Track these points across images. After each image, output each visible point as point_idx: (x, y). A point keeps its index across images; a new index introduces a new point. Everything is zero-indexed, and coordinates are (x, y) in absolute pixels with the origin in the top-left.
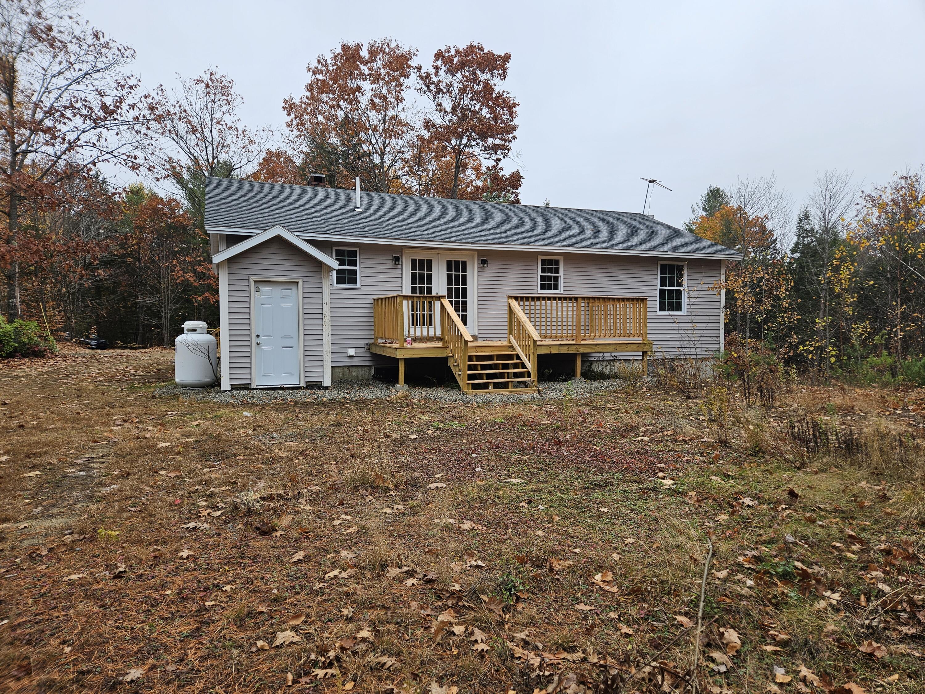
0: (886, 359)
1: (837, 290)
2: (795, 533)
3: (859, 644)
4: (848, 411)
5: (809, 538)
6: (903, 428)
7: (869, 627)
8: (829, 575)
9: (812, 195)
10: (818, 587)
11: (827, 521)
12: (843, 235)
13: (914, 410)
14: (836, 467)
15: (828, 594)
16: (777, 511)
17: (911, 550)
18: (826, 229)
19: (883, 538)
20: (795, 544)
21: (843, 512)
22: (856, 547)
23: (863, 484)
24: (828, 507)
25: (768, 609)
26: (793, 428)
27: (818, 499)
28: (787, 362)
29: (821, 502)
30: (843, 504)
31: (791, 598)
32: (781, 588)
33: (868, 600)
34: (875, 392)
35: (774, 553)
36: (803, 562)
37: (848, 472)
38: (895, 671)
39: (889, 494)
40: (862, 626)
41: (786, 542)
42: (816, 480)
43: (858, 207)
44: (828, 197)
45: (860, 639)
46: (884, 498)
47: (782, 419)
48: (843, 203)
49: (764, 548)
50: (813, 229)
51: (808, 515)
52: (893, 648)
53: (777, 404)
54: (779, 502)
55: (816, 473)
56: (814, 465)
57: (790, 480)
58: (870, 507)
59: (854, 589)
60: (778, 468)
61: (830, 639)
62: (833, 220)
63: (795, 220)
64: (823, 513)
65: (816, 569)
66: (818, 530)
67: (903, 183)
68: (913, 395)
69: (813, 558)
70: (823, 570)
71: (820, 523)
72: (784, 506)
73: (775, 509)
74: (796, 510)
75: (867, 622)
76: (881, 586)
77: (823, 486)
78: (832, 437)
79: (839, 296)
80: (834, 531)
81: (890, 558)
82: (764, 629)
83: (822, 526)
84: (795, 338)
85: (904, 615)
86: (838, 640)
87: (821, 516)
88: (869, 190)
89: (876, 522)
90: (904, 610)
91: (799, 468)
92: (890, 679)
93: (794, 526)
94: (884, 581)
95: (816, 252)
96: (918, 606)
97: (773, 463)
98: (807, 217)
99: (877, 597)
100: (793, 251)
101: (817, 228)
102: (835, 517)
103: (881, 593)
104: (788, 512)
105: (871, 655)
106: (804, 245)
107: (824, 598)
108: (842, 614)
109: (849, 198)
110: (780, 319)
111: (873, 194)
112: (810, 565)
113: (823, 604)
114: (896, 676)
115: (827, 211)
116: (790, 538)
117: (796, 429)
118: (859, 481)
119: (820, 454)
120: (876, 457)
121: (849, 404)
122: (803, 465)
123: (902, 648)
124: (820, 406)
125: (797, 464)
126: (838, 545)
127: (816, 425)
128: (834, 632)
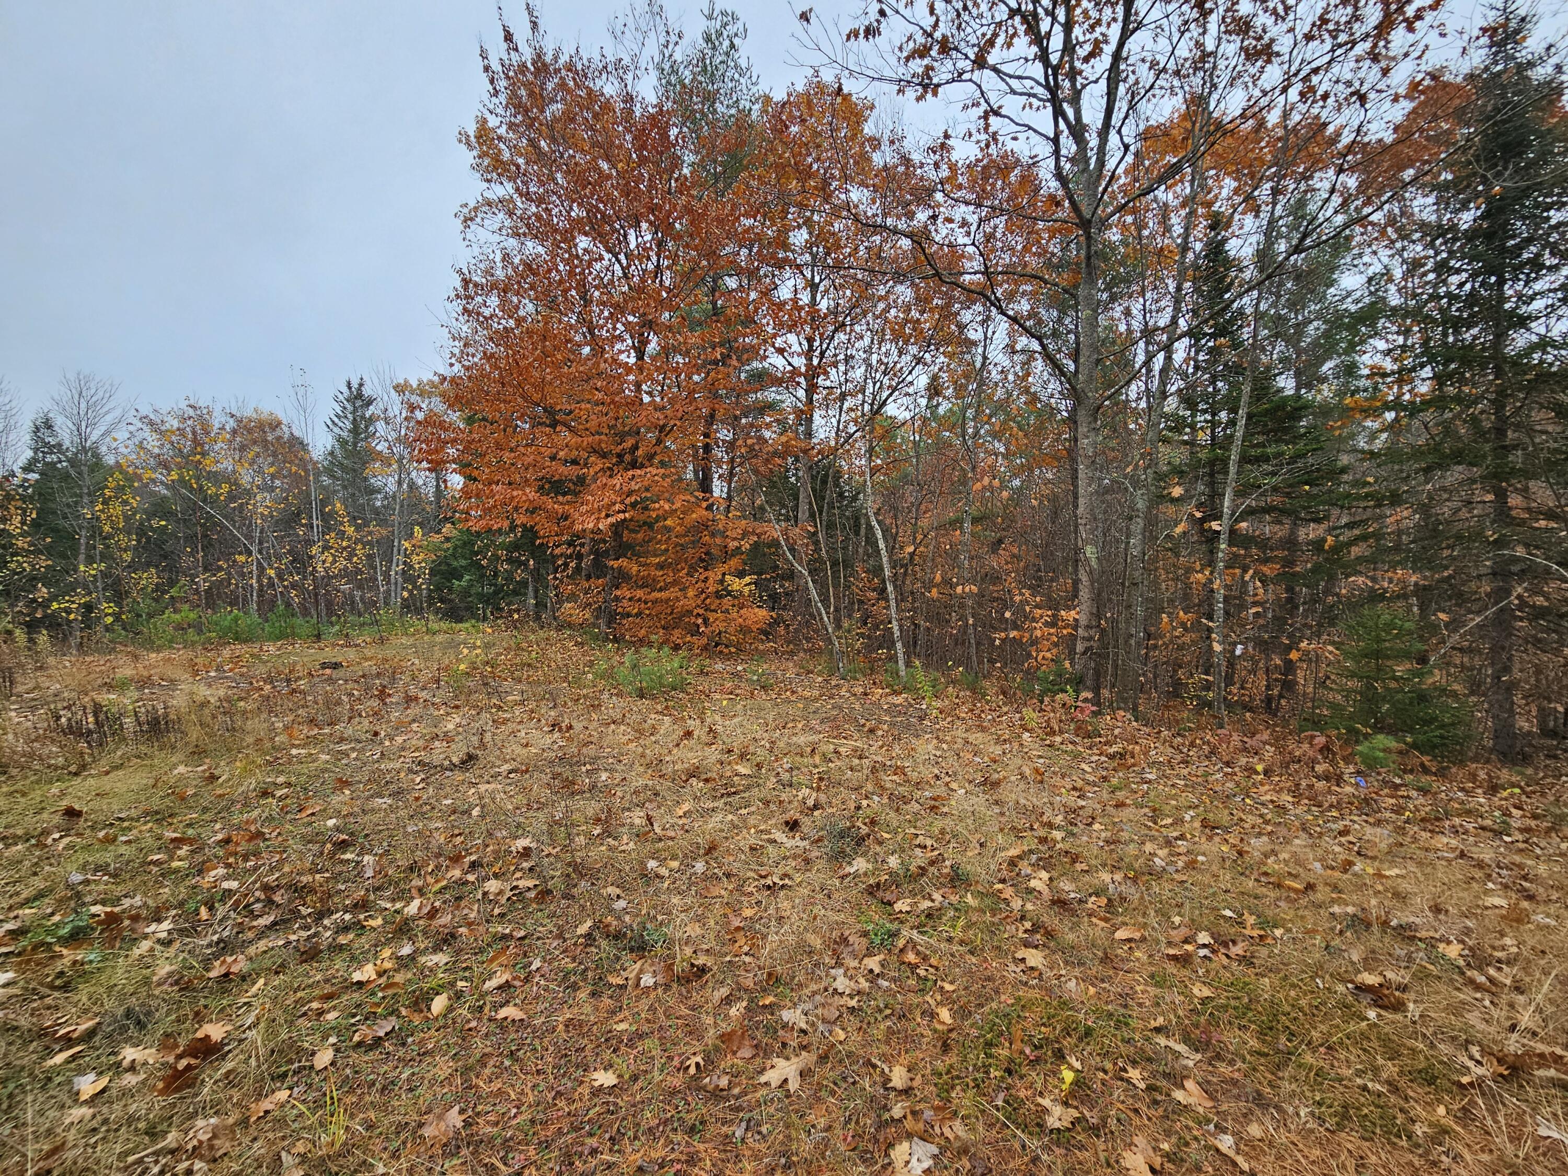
0: (187, 614)
1: (107, 528)
2: (83, 868)
3: (208, 970)
4: (144, 683)
5: (108, 865)
6: (221, 693)
7: (220, 940)
8: (150, 902)
9: (57, 397)
10: (136, 926)
11: (135, 832)
12: (110, 460)
13: (231, 670)
14: (139, 757)
15: (153, 927)
16: (46, 846)
17: (253, 828)
18: (84, 447)
19: (218, 826)
20: (87, 882)
21: (157, 813)
22: (184, 851)
23: (181, 769)
24: (134, 813)
25: (48, 1001)
26: (58, 718)
27: (115, 807)
28: (32, 627)
29: (121, 810)
30: (156, 803)
31: (91, 962)
32: (69, 955)
33: (211, 908)
34: (181, 655)
35: (49, 911)
36: (103, 903)
37: (159, 758)
38: (258, 975)
39: (216, 773)
40: (209, 945)
41: (68, 886)
42: (106, 783)
43: (131, 428)
44: (83, 406)
45: (207, 964)
46: (213, 778)
47: (33, 709)
48: (109, 418)
49: (27, 911)
50: (60, 445)
51: (101, 834)
52: (252, 951)
53: (20, 689)
54: (46, 832)
55: (107, 773)
56: (103, 762)
57: (63, 794)
58: (195, 795)
59: (191, 905)
60: (38, 782)
61: (165, 987)
62: (94, 438)
63: (28, 426)
64: (126, 824)
65: (127, 903)
66: (123, 849)
67: (191, 412)
68: (226, 653)
69: (119, 890)
70: (138, 900)
71: (124, 838)
72: (57, 836)
73: (41, 845)
74: (79, 835)
75: (215, 938)
76: (226, 885)
77: (121, 787)
78: (128, 722)
79: (109, 536)
80: (149, 841)
81: (231, 847)
82: (46, 1035)
83: (129, 842)
84: (43, 592)
85: (258, 906)
86: (177, 983)
87: (123, 829)
88: (144, 411)
89: (205, 810)
90: (258, 900)
91: (76, 774)
92: (254, 990)
93: (82, 857)
94: (227, 878)
95: (68, 476)
96: (272, 888)
97: (26, 778)
98: (48, 425)
99: (222, 901)
100: (27, 469)
101: (67, 444)
102: (146, 823)
103: (229, 893)
104: (66, 841)
105: (226, 975)
106: (46, 464)
107: (146, 937)
108: (177, 945)
109: (117, 413)
110: (13, 566)
111: (152, 416)
112: (117, 901)
113: (145, 945)
114: (262, 981)
115: (84, 424)
116: (76, 878)
117: (63, 720)
118: (175, 766)
119: (112, 746)
120: (195, 734)
121: (146, 674)
122: (83, 767)
123: (262, 945)
124: (99, 681)
125: (73, 768)
126: (156, 857)
127: (97, 709)
128: (170, 974)
